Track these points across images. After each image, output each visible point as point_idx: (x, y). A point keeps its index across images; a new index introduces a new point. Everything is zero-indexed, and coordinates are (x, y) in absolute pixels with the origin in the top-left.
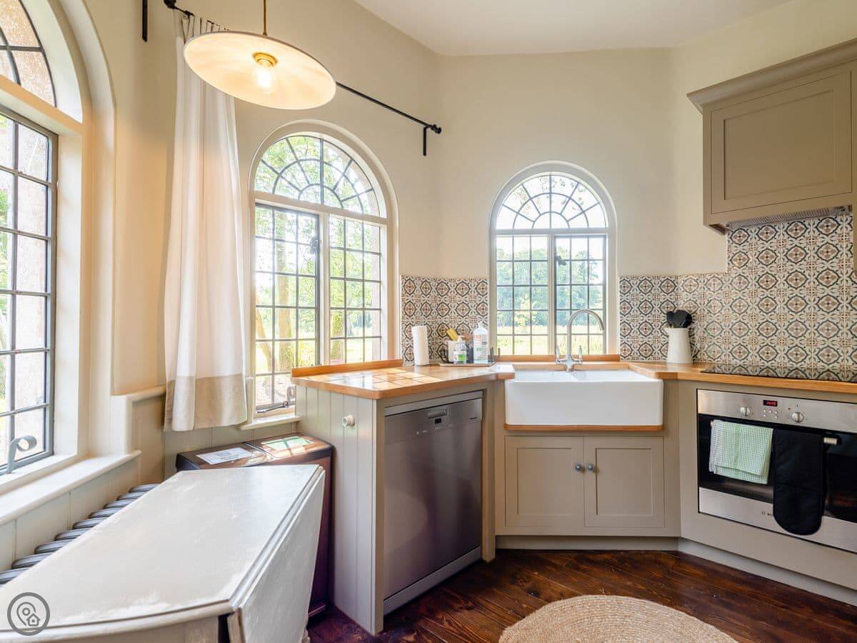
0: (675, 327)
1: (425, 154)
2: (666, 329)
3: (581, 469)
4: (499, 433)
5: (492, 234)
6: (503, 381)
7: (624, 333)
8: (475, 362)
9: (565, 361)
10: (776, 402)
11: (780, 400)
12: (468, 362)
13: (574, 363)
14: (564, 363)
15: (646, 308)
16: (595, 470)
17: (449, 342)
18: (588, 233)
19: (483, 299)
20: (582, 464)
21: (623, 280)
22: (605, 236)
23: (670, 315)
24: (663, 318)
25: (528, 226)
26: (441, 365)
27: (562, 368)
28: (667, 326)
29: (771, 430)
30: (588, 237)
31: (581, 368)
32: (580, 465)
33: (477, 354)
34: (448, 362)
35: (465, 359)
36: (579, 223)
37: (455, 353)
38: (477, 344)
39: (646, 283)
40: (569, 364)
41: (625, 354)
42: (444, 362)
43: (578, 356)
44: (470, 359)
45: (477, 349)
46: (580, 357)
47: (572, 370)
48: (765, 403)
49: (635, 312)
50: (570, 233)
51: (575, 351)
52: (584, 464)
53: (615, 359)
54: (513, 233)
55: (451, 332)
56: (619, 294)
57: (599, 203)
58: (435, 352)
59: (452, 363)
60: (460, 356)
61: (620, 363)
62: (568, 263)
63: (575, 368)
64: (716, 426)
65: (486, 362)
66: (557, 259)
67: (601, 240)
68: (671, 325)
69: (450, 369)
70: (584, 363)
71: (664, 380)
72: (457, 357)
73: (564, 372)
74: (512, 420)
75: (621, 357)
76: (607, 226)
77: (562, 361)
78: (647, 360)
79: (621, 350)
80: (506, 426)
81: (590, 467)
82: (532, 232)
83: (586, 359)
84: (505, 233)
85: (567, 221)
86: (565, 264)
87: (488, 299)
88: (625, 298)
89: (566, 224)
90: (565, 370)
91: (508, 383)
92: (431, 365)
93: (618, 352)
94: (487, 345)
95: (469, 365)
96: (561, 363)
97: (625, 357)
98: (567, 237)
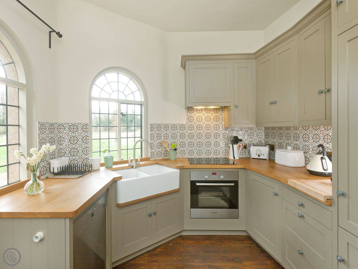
1: (50, 47)
5: (90, 99)
54: (100, 99)
82: (109, 100)
84: (96, 99)
85: (126, 96)
88: (151, 133)
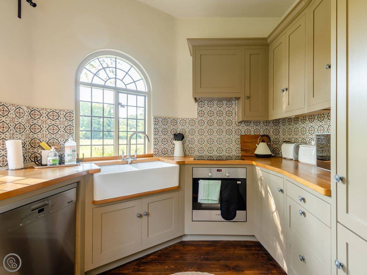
0: (178, 141)
2: (174, 141)
3: (140, 216)
4: (89, 207)
6: (92, 174)
7: (155, 143)
8: (66, 164)
9: (127, 159)
10: (221, 170)
11: (222, 169)
12: (60, 164)
13: (133, 159)
14: (127, 160)
15: (165, 132)
16: (147, 214)
17: (43, 151)
18: (137, 93)
19: (70, 123)
20: (141, 213)
21: (155, 118)
22: (145, 96)
23: (175, 135)
24: (172, 136)
25: (102, 83)
26: (35, 167)
27: (125, 162)
28: (174, 140)
29: (220, 181)
30: (137, 95)
31: (135, 162)
32: (140, 214)
33: (67, 159)
34: (42, 165)
35: (57, 162)
36: (132, 87)
37: (49, 158)
38: (67, 152)
39: (165, 120)
40: (130, 160)
41: (156, 153)
42: (38, 165)
43: (134, 155)
44: (61, 161)
45: (68, 155)
46: (136, 156)
47: (131, 163)
48: (218, 170)
49: (160, 134)
50: (128, 92)
51: (133, 153)
52: (142, 213)
53: (151, 156)
55: (43, 144)
56: (153, 125)
57: (142, 79)
58: (28, 158)
59: (46, 165)
60: (54, 160)
61: (153, 158)
62: (126, 107)
63: (132, 162)
64: (201, 182)
65: (75, 163)
66: (119, 104)
67: (143, 97)
68: (176, 140)
69: (44, 171)
70: (138, 159)
71: (180, 165)
72: (51, 161)
73: (127, 165)
74: (98, 197)
75: (154, 155)
76: (147, 91)
77: (126, 159)
78: (165, 156)
79: (154, 152)
80: (94, 202)
81: (145, 214)
83: (138, 157)
86: (124, 107)
87: (74, 123)
89: (125, 86)
90: (127, 163)
91: (96, 176)
92: (25, 168)
93: (152, 152)
94: (76, 153)
95: (60, 166)
96: (125, 160)
97: (155, 155)
98: (125, 93)
